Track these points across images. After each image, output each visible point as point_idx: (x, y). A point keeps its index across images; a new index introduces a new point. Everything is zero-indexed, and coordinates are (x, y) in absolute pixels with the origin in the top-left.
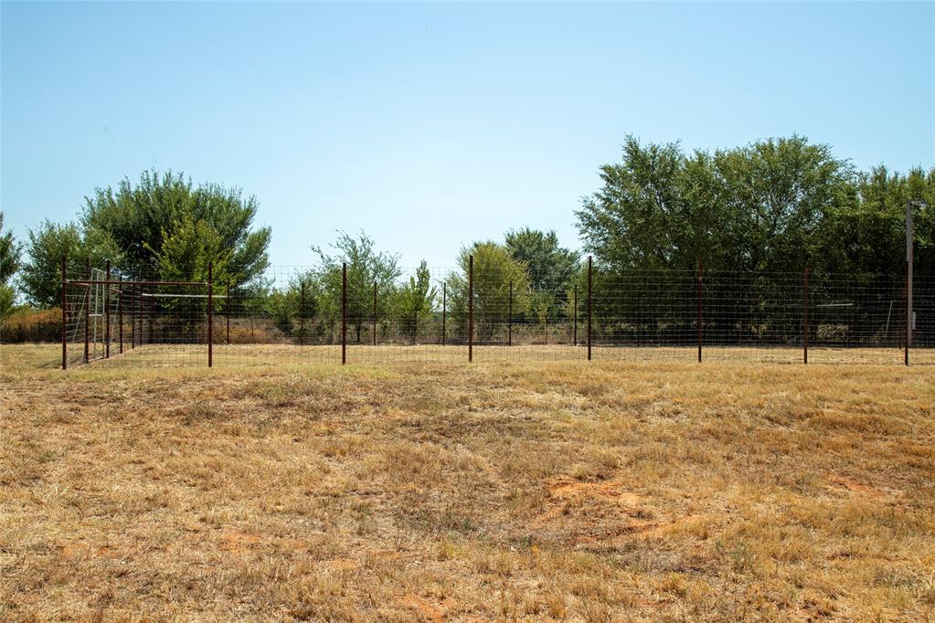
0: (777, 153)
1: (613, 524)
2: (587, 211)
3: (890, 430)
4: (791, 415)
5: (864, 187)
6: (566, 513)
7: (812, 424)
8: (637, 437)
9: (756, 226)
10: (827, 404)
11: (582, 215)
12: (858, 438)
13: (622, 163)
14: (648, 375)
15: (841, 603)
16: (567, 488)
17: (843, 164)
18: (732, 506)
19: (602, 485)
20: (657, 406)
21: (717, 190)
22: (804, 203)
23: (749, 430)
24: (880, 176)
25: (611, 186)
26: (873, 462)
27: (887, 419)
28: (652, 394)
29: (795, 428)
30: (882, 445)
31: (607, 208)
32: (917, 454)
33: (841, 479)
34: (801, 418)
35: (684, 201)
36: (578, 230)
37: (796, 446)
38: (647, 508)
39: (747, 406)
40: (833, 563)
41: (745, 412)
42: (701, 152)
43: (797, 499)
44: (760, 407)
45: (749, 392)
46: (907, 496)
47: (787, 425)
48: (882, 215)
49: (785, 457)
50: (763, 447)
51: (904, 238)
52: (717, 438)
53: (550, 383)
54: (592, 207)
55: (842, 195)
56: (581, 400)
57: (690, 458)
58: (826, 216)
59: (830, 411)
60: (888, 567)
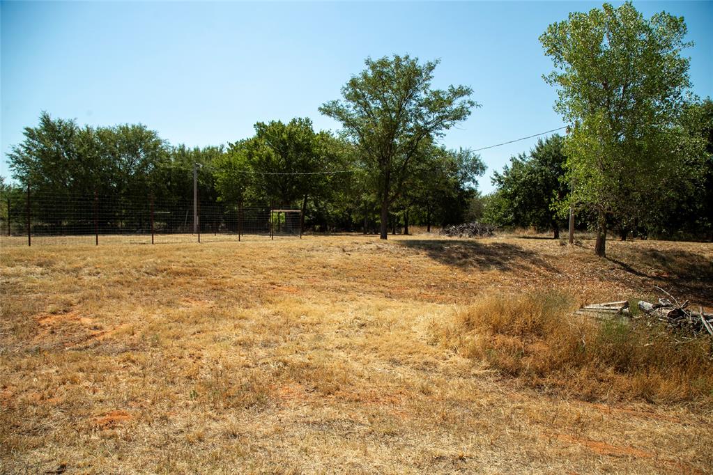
0: (131, 132)
1: (82, 334)
2: (15, 154)
3: (203, 274)
4: (157, 271)
5: (174, 154)
6: (53, 332)
7: (167, 274)
8: (79, 288)
9: (120, 170)
10: (173, 264)
11: (11, 156)
12: (189, 279)
13: (39, 128)
14: (76, 253)
15: (204, 352)
16: (47, 320)
17: (165, 141)
18: (142, 317)
19: (68, 315)
20: (86, 270)
21: (98, 149)
22: (144, 160)
23: (138, 279)
24: (182, 149)
25: (31, 140)
26: (198, 289)
27: (201, 269)
28: (82, 264)
29: (160, 277)
30: (200, 282)
31: (28, 153)
32: (216, 284)
33: (187, 299)
34: (162, 271)
35: (78, 153)
36: (8, 165)
37: (162, 285)
38: (99, 324)
39: (135, 267)
40: (194, 336)
41: (134, 270)
42: (89, 126)
43: (171, 311)
44: (141, 267)
45: (134, 259)
46: (216, 303)
47: (156, 275)
48: (183, 168)
49: (158, 291)
50: (147, 288)
51: (193, 181)
52: (123, 284)
53: (16, 261)
54: (18, 152)
55: (164, 157)
56: (39, 270)
57: (110, 296)
58: (156, 167)
59: (175, 267)
60: (217, 334)
